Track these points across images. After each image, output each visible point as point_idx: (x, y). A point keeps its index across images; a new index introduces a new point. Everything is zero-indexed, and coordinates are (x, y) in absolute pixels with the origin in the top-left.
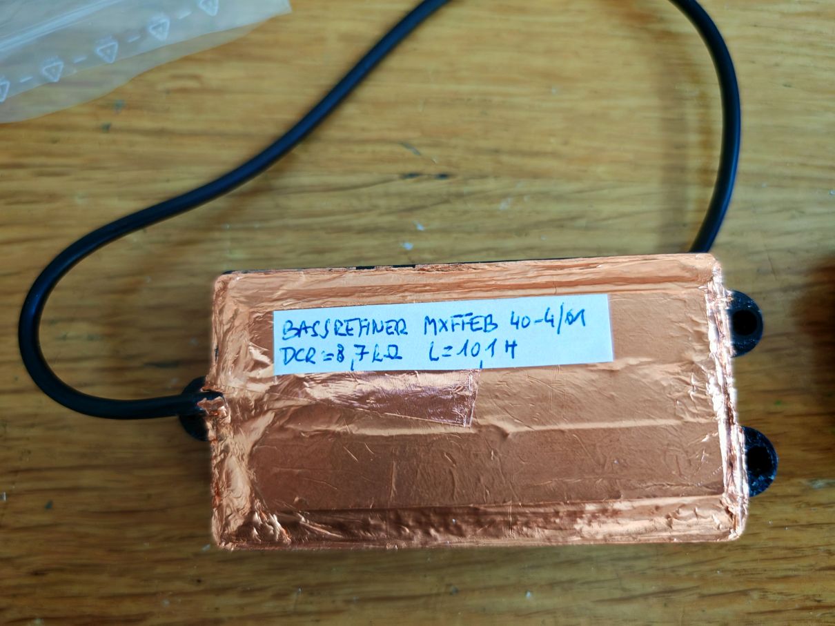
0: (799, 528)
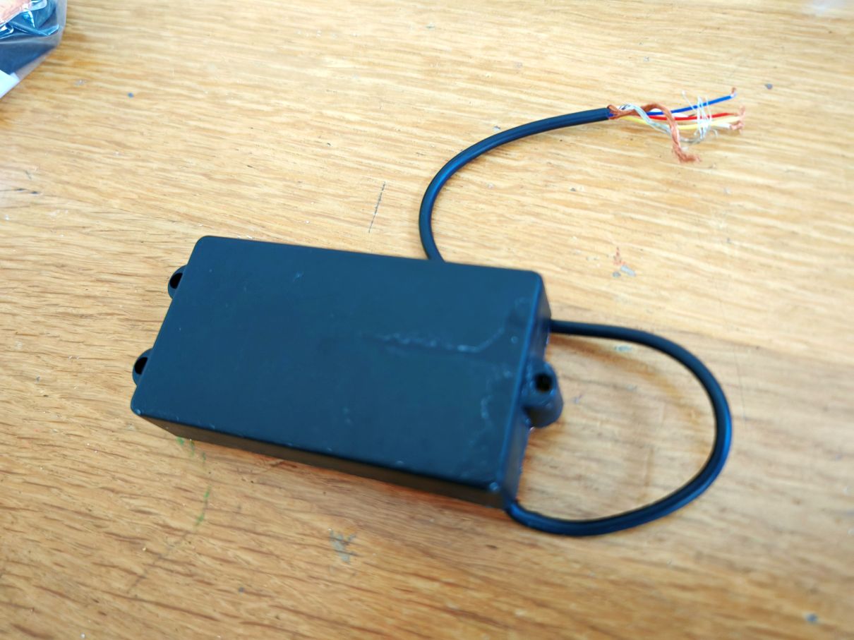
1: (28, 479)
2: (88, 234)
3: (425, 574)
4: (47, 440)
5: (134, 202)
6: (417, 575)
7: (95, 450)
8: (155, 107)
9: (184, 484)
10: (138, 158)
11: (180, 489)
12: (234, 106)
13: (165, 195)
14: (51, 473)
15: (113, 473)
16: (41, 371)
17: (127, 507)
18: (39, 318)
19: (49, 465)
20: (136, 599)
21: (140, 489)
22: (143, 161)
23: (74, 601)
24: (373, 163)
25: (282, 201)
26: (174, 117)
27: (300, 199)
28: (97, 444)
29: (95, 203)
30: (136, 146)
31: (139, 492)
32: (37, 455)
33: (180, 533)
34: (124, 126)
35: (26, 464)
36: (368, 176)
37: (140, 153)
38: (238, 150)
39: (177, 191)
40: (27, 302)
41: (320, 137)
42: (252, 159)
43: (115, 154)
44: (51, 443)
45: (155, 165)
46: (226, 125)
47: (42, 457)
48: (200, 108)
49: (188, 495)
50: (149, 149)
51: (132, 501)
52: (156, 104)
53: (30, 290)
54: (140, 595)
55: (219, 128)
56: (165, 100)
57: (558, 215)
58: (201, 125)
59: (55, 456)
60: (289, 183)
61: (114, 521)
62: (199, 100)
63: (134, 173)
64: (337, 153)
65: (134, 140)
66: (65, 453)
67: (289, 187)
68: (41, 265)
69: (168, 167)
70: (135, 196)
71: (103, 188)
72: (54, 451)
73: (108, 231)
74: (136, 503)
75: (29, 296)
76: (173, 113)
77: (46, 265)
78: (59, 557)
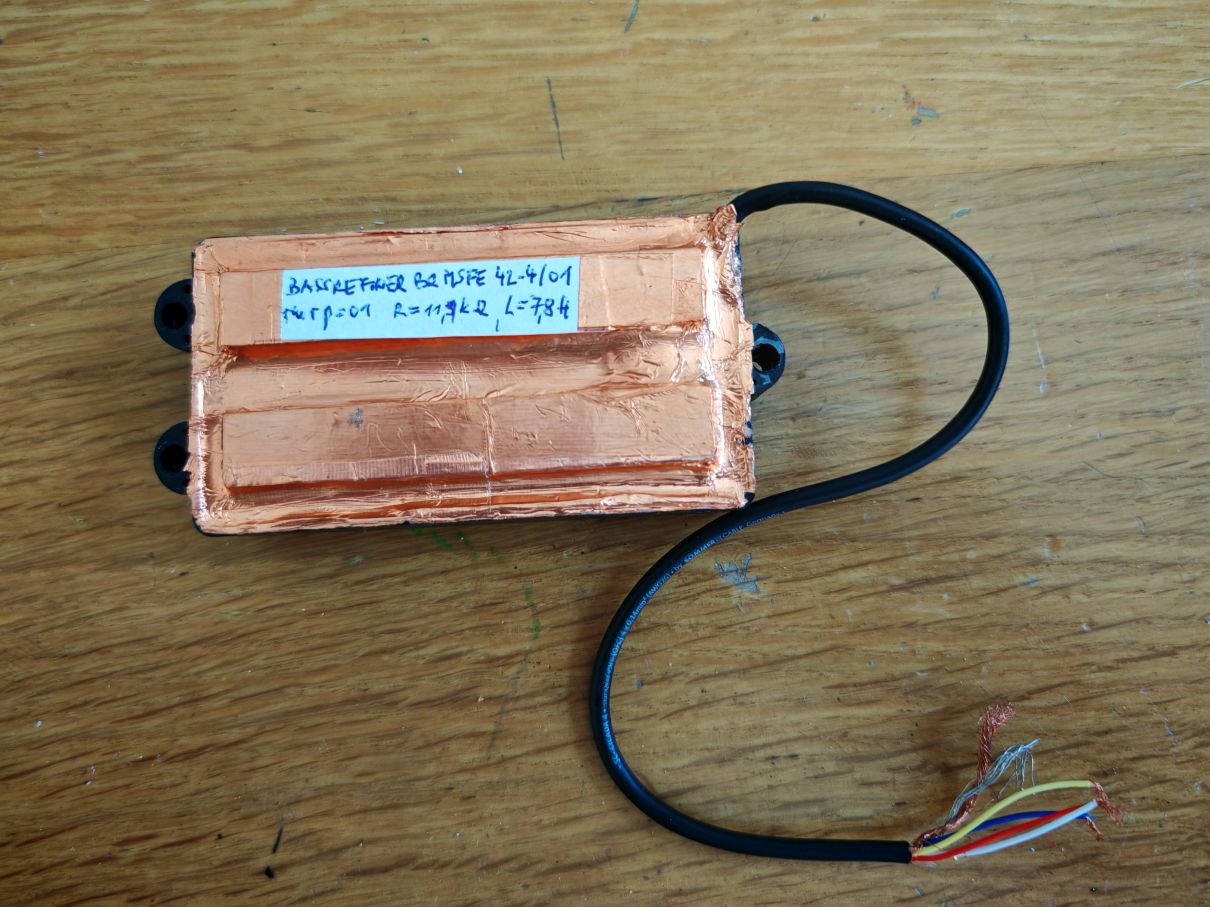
1: (236, 694)
2: (81, 307)
3: (853, 563)
4: (231, 632)
5: (132, 228)
6: (845, 568)
7: (320, 613)
8: (60, 50)
9: (487, 597)
10: (88, 152)
11: (484, 605)
12: (217, 13)
13: (185, 200)
14: (268, 671)
15: (369, 630)
16: (148, 542)
17: (421, 662)
18: (85, 469)
19: (259, 661)
20: (504, 760)
21: (423, 632)
22: (101, 152)
23: (416, 804)
24: (514, 51)
25: (400, 151)
26: (110, 60)
27: (428, 139)
28: (317, 604)
29: (58, 252)
30: (71, 131)
31: (425, 636)
32: (227, 658)
33: (519, 658)
34: (22, 102)
35: (217, 677)
36: (516, 74)
37: (85, 140)
38: (272, 89)
39: (202, 186)
40: (42, 451)
41: (404, 32)
42: (307, 97)
43: (36, 156)
44: (240, 632)
45: (131, 154)
46: (222, 51)
47: (238, 657)
48: (153, 31)
49: (501, 607)
50: (98, 128)
51: (422, 652)
52: (57, 46)
53: (35, 431)
54: (508, 753)
55: (210, 59)
56: (72, 33)
57: (812, 60)
58: (176, 60)
59: (260, 645)
60: (396, 120)
61: (412, 687)
62: (141, 16)
63: (100, 179)
64: (447, 50)
65: (60, 120)
66: (274, 635)
67: (397, 125)
68: (26, 385)
69: (157, 150)
70: (129, 218)
71: (55, 221)
72: (252, 642)
73: (116, 290)
74: (432, 650)
75: (39, 441)
76: (105, 53)
77: (34, 382)
78: (358, 766)
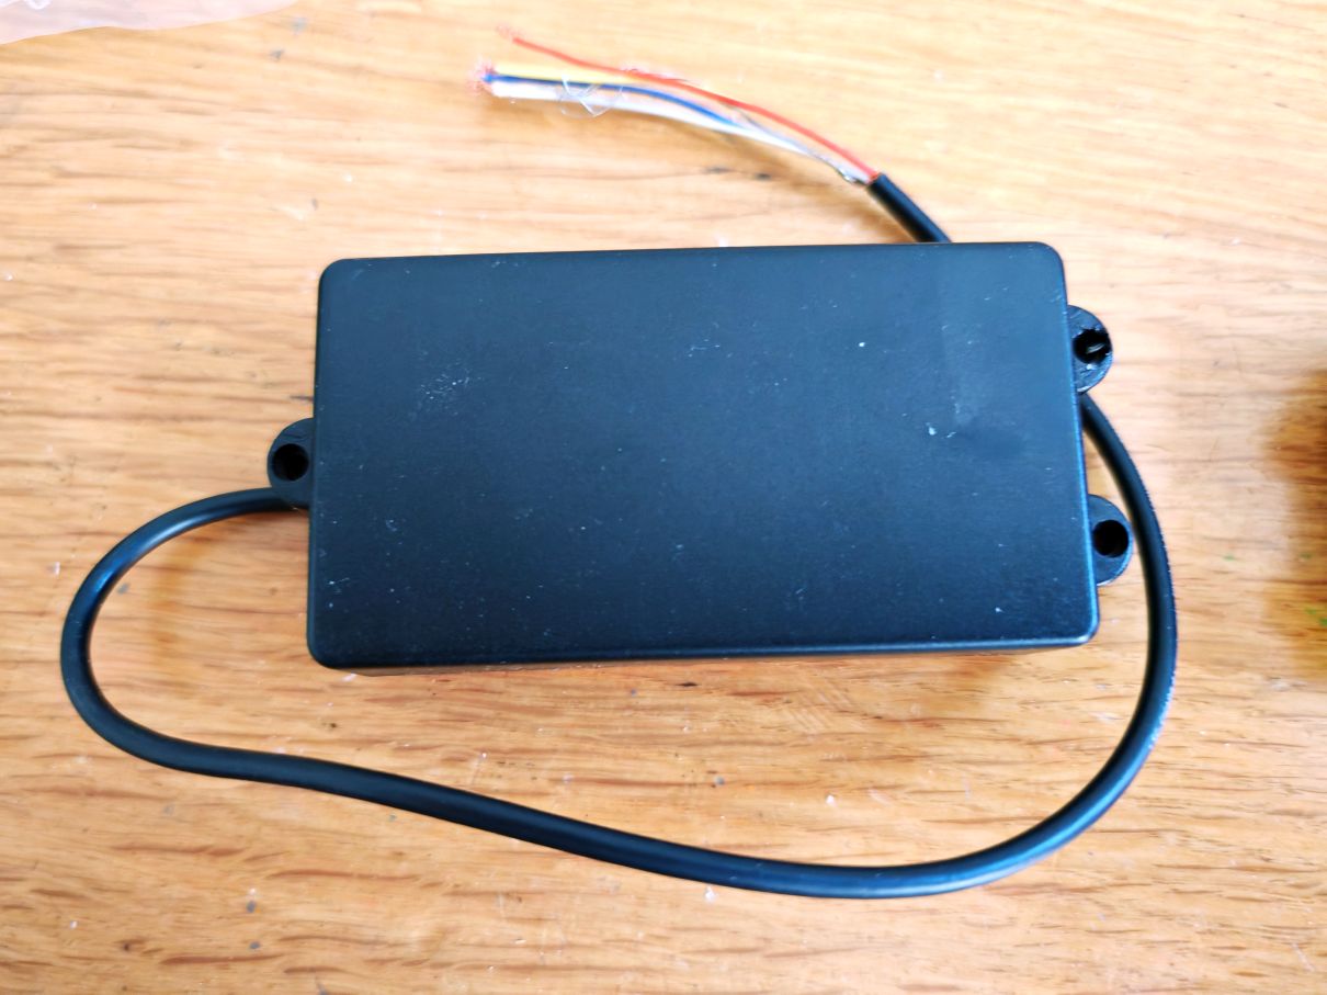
0: (1245, 746)
